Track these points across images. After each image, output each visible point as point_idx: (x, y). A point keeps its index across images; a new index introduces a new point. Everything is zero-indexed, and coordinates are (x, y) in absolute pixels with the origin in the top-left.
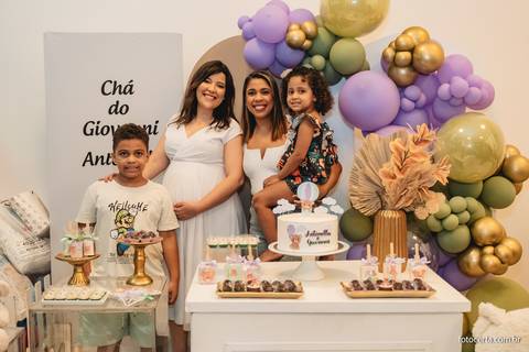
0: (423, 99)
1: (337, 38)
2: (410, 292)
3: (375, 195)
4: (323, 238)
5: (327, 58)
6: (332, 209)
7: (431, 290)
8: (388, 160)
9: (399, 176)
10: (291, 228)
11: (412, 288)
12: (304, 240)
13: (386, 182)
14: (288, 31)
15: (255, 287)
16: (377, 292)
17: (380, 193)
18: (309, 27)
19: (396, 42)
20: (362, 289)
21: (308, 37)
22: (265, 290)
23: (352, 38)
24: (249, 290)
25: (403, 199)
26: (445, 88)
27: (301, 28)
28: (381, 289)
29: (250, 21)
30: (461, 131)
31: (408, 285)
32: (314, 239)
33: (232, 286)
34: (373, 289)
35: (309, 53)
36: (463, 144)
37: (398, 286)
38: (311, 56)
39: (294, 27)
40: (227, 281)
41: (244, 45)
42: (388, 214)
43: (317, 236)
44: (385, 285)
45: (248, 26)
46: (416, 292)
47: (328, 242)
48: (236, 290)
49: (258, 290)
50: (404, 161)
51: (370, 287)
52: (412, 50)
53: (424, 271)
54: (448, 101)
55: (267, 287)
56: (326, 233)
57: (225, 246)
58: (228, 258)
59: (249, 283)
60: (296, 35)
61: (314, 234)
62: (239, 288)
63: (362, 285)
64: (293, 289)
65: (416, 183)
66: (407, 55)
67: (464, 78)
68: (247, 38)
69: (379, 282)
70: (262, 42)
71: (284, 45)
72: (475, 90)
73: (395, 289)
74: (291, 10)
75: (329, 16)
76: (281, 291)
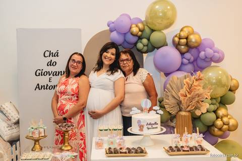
0: (192, 59)
1: (153, 31)
2: (198, 152)
3: (177, 105)
4: (154, 126)
5: (149, 40)
6: (158, 112)
7: (207, 151)
8: (182, 88)
9: (189, 96)
10: (139, 121)
11: (198, 150)
12: (145, 127)
13: (182, 98)
14: (131, 28)
15: (124, 151)
16: (182, 152)
17: (179, 103)
18: (141, 26)
19: (179, 34)
20: (175, 151)
21: (140, 31)
22: (129, 153)
23: (160, 31)
24: (121, 153)
25: (190, 107)
26: (202, 54)
27: (137, 26)
28: (184, 151)
29: (113, 23)
30: (210, 74)
31: (196, 149)
32: (150, 126)
33: (113, 151)
34: (180, 151)
35: (140, 38)
36: (211, 80)
37: (191, 149)
38: (141, 39)
39: (133, 26)
40: (110, 148)
41: (110, 34)
42: (183, 113)
43: (151, 125)
44: (186, 149)
45: (112, 25)
46: (200, 152)
47: (157, 128)
48: (115, 153)
49: (126, 153)
50: (190, 88)
51: (179, 150)
52: (187, 38)
53: (201, 141)
54: (204, 59)
55: (129, 151)
56: (156, 123)
57: (107, 130)
58: (109, 136)
59: (121, 149)
60: (135, 30)
61: (150, 124)
62: (116, 152)
63: (174, 149)
64: (142, 152)
65: (197, 99)
66: (185, 40)
67: (211, 49)
68: (111, 31)
69: (182, 147)
70: (119, 33)
71: (129, 34)
72: (216, 54)
73: (191, 150)
74: (132, 18)
75: (150, 21)
76: (136, 153)
